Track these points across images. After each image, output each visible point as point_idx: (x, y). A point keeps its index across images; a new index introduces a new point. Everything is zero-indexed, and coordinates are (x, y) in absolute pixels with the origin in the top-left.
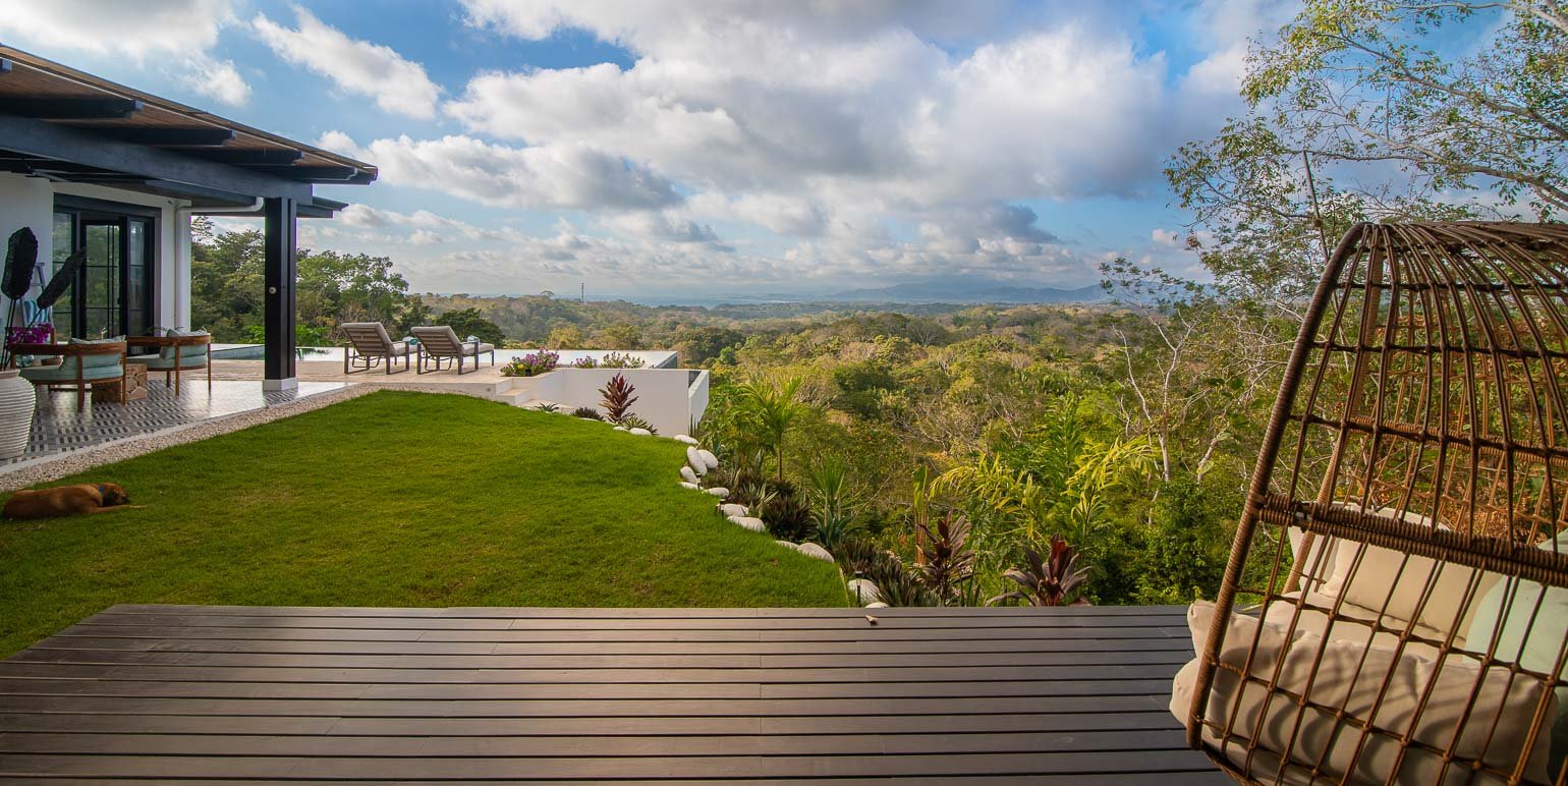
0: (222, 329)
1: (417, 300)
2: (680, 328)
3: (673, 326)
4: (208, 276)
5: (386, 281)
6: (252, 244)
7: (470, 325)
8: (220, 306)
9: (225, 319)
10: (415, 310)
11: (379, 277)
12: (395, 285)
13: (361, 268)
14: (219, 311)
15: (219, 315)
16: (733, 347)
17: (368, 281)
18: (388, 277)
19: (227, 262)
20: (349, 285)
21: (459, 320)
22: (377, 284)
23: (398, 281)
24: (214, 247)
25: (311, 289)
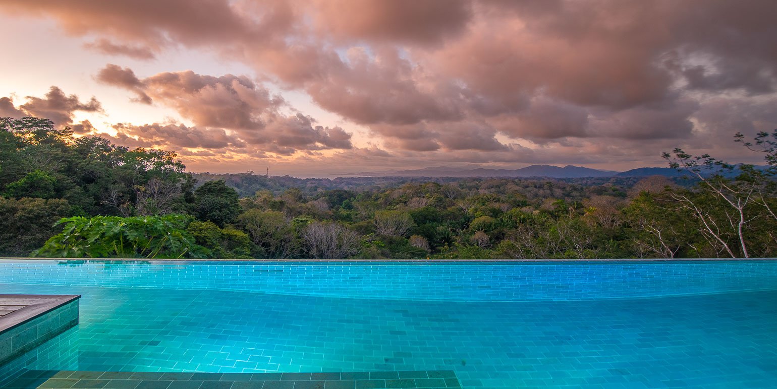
0: (75, 193)
1: (190, 175)
2: (319, 190)
3: (316, 189)
4: (69, 162)
5: (173, 164)
6: (97, 143)
7: (220, 189)
8: (76, 179)
9: (77, 187)
10: (189, 181)
11: (169, 162)
12: (178, 167)
13: (158, 157)
14: (75, 182)
15: (74, 184)
16: (349, 200)
17: (163, 164)
18: (175, 162)
19: (81, 154)
20: (152, 167)
21: (213, 186)
22: (168, 166)
23: (180, 165)
24: (75, 146)
25: (130, 169)
